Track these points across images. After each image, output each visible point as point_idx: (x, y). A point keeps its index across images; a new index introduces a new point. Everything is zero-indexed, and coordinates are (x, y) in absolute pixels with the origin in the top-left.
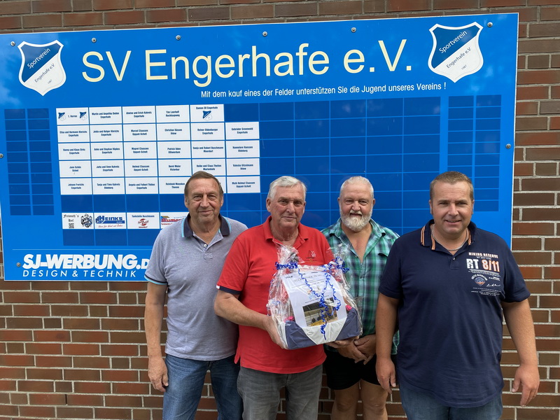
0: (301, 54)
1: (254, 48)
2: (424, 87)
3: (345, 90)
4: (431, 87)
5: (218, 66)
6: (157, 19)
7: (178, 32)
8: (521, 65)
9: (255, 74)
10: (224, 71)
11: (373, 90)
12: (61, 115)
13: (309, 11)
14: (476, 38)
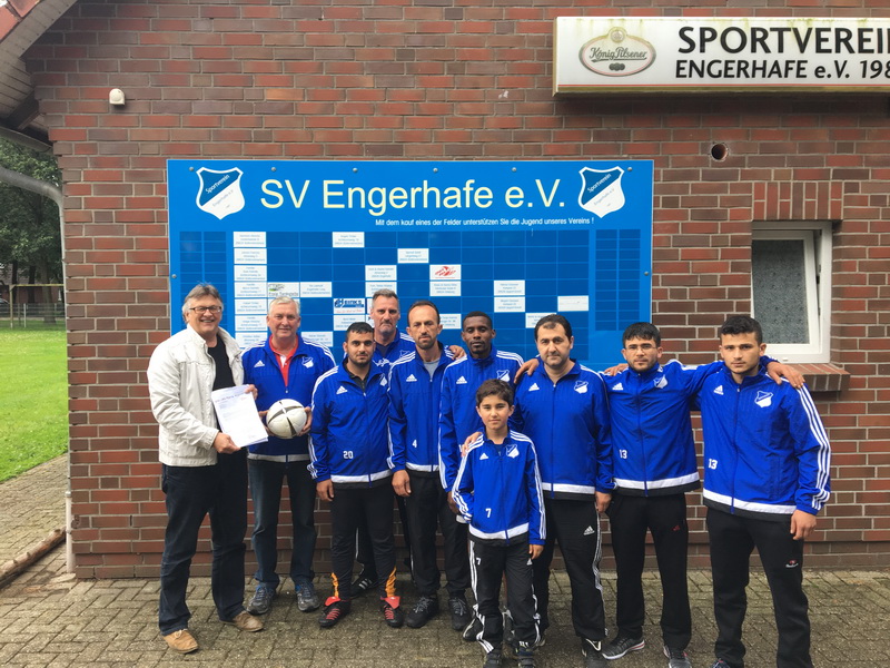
0: (468, 189)
1: (425, 182)
2: (575, 221)
3: (506, 222)
4: (581, 221)
5: (392, 197)
6: (334, 152)
7: (355, 165)
8: (656, 205)
9: (425, 205)
10: (398, 202)
11: (531, 222)
12: (238, 238)
13: (477, 152)
14: (619, 180)
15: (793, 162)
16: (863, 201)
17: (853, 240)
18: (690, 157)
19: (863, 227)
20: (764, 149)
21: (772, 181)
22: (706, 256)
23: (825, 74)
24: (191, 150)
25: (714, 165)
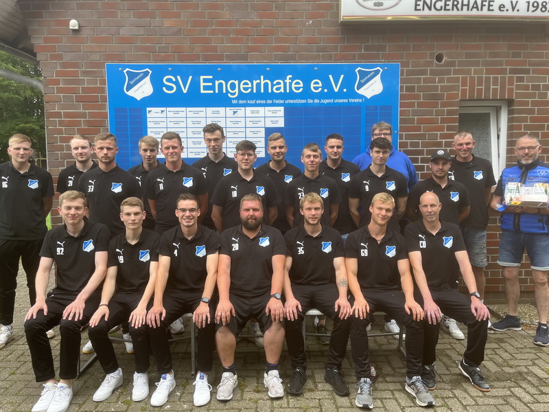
0: (288, 81)
1: (262, 77)
2: (353, 101)
3: (311, 101)
4: (357, 100)
5: (242, 86)
6: (207, 58)
7: (219, 66)
8: (402, 90)
9: (262, 91)
10: (246, 89)
11: (326, 101)
12: (149, 111)
13: (293, 58)
14: (379, 75)
15: (486, 64)
16: (527, 87)
17: (521, 112)
18: (422, 61)
19: (526, 103)
20: (468, 56)
21: (472, 75)
22: (431, 121)
23: (505, 9)
24: (120, 58)
25: (437, 66)
